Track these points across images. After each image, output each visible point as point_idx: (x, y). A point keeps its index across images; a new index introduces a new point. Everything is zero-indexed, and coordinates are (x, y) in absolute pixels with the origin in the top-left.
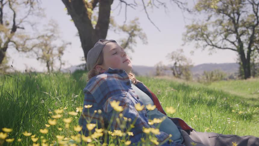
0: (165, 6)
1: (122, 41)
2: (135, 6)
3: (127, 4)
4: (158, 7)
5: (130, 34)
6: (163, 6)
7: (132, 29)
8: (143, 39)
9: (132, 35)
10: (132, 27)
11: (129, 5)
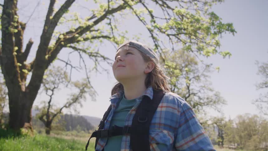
0: (108, 73)
1: (74, 96)
2: (80, 69)
3: (72, 67)
4: (100, 73)
5: (81, 90)
6: (106, 72)
7: (84, 86)
8: (92, 96)
9: (82, 91)
10: (83, 84)
11: (74, 67)
